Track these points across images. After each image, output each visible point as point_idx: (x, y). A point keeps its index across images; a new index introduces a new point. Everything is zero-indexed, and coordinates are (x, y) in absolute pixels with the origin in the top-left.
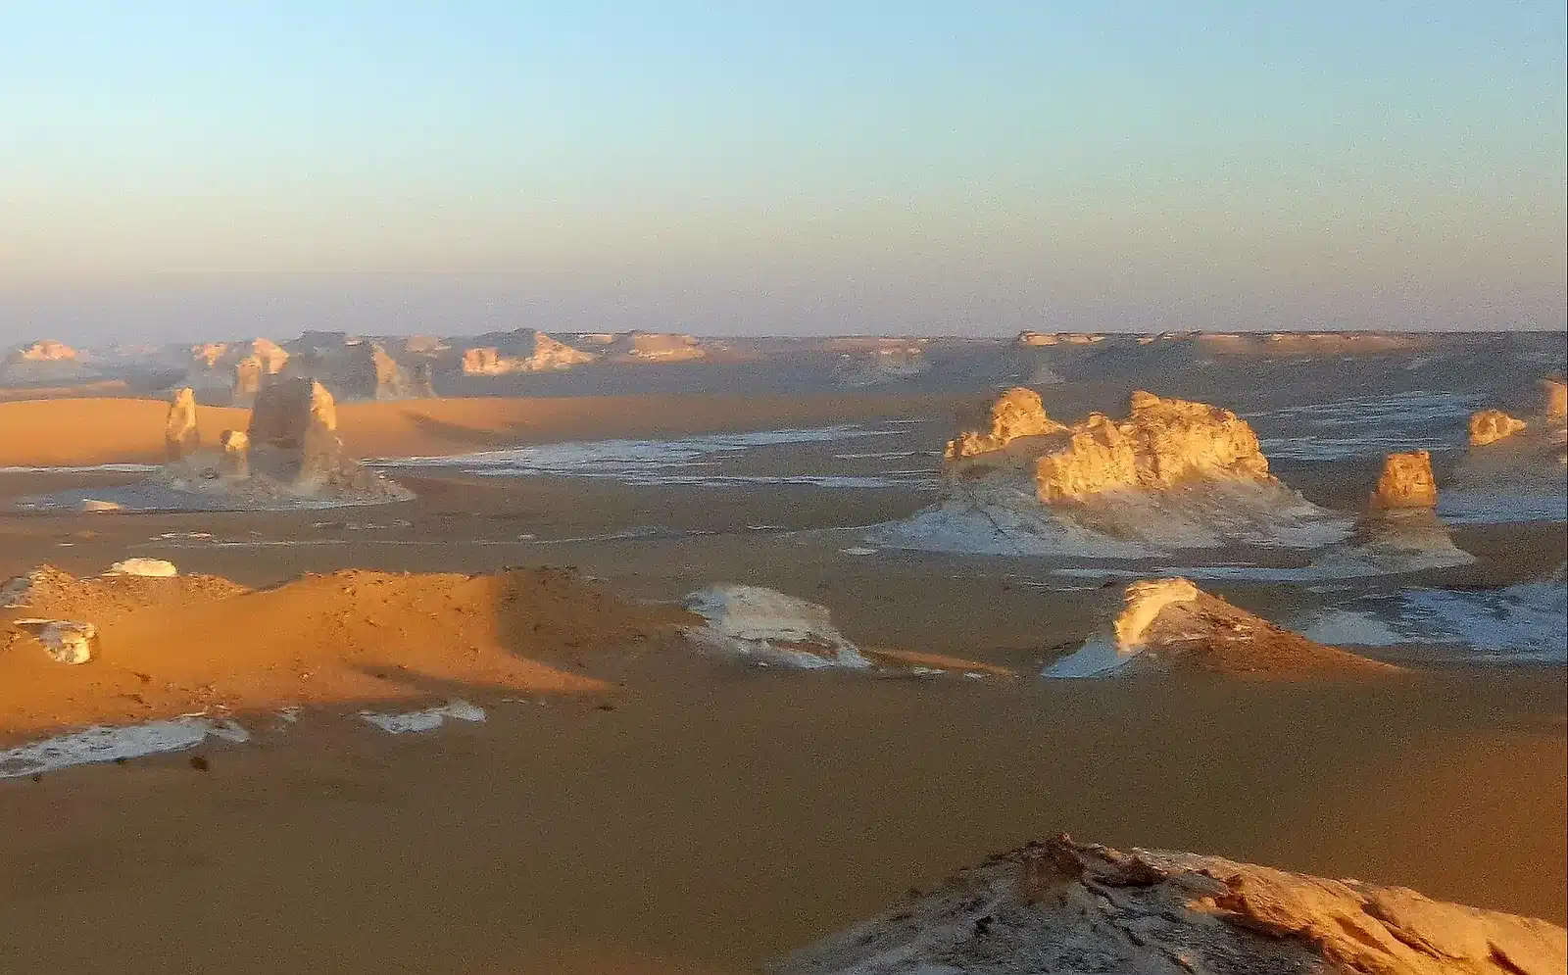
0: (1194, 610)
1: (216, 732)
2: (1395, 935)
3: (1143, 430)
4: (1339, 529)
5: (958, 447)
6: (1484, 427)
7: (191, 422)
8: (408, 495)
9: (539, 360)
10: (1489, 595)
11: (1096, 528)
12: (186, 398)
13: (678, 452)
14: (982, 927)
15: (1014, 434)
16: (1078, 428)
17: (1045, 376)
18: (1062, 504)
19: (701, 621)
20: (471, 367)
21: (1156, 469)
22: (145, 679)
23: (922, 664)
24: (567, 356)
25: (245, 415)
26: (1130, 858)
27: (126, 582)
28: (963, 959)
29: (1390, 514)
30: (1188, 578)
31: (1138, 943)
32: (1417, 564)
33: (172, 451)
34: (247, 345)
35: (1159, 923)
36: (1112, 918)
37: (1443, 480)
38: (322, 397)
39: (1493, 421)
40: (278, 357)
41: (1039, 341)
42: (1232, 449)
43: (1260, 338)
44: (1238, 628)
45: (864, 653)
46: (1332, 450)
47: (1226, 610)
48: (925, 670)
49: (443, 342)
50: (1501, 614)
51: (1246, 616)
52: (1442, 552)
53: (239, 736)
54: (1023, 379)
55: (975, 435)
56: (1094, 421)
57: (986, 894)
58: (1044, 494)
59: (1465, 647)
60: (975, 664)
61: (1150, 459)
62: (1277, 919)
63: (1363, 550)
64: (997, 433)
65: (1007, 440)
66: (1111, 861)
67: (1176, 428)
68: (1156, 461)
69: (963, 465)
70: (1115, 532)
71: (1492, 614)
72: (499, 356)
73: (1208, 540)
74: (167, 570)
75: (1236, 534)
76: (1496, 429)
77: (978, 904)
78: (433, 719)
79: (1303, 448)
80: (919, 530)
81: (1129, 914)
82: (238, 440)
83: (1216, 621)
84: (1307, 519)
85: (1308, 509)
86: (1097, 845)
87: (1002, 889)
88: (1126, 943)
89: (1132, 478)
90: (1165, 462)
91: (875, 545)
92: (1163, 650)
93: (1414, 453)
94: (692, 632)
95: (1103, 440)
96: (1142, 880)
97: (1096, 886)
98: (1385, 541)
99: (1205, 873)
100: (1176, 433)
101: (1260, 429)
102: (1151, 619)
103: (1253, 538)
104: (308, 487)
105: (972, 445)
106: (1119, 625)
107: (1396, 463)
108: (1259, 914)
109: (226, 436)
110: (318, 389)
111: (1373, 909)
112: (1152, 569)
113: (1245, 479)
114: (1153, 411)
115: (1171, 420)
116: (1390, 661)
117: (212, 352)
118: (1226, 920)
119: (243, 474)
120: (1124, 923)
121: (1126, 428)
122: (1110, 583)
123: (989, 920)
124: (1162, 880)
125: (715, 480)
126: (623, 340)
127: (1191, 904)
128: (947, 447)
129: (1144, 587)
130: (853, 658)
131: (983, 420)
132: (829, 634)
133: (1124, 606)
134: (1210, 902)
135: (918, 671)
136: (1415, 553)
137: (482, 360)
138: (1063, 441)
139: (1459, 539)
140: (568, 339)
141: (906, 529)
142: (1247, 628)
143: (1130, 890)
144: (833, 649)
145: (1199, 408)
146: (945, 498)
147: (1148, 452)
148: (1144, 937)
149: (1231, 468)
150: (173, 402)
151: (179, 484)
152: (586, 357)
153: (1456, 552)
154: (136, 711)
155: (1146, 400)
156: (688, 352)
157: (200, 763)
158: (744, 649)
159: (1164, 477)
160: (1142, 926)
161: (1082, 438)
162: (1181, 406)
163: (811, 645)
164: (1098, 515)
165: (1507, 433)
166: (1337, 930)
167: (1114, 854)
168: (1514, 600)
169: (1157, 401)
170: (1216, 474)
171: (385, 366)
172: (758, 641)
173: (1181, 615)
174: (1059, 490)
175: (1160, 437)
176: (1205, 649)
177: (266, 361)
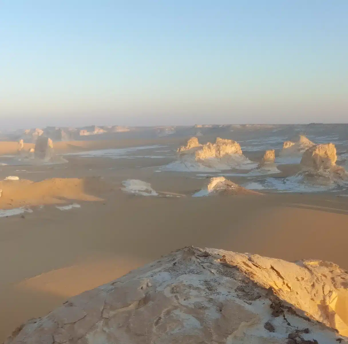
0: (224, 183)
1: (26, 211)
2: (254, 264)
3: (218, 146)
4: (255, 165)
5: (180, 150)
6: (286, 144)
7: (22, 146)
8: (67, 161)
9: (96, 132)
10: (283, 179)
11: (206, 166)
12: (22, 142)
13: (122, 151)
14: (174, 264)
15: (191, 147)
16: (204, 145)
17: (199, 134)
18: (200, 161)
19: (125, 187)
20: (81, 134)
21: (219, 153)
22: (12, 200)
23: (168, 194)
24: (101, 131)
25: (34, 145)
26: (204, 251)
27: (9, 181)
28: (170, 271)
29: (265, 163)
30: (224, 176)
31: (204, 268)
32: (269, 173)
33: (18, 153)
34: (34, 130)
35: (208, 264)
36: (200, 263)
37: (277, 155)
38: (50, 141)
39: (288, 143)
40: (41, 132)
41: (199, 126)
42: (235, 149)
43: (244, 126)
44: (232, 186)
45: (157, 193)
46: (255, 149)
47: (230, 183)
48: (169, 196)
49: (76, 128)
50: (284, 183)
51: (234, 184)
52: (275, 170)
53: (31, 211)
54: (194, 135)
55: (183, 147)
56: (208, 144)
57: (176, 258)
58: (196, 159)
59: (276, 190)
60: (179, 194)
61: (218, 152)
62: (231, 263)
63: (259, 170)
64: (188, 146)
65: (190, 148)
66: (201, 251)
67: (224, 145)
68: (220, 152)
69: (180, 153)
70: (210, 167)
71: (283, 183)
72: (88, 131)
73: (229, 168)
74: (17, 178)
75: (234, 167)
76: (289, 145)
77: (174, 259)
78: (70, 207)
79: (250, 149)
80: (170, 167)
81: (203, 262)
82: (32, 150)
83: (228, 185)
84: (249, 164)
85: (249, 162)
86: (198, 248)
87: (179, 256)
88: (202, 268)
89: (214, 155)
90: (221, 152)
91: (161, 170)
92: (217, 191)
93: (272, 150)
94: (123, 189)
95: (209, 147)
96: (206, 255)
97: (198, 257)
98: (263, 168)
99: (218, 254)
100: (224, 146)
101: (241, 145)
102: (215, 185)
103: (238, 168)
104: (47, 160)
105: (183, 149)
106: (208, 186)
107: (268, 152)
108: (228, 262)
109: (30, 149)
110: (49, 139)
111: (250, 260)
112: (216, 174)
113: (237, 155)
114: (220, 142)
115: (224, 143)
116: (261, 193)
117: (27, 131)
118: (221, 264)
119: (33, 158)
120: (202, 264)
121: (215, 145)
122: (207, 177)
123: (176, 263)
124: (210, 256)
125: (130, 157)
126: (113, 127)
127: (215, 260)
128: (177, 150)
129: (214, 178)
130: (154, 193)
131: (185, 144)
132: (150, 189)
133: (209, 182)
134: (219, 260)
135: (167, 196)
136: (269, 170)
137: (84, 132)
138: (201, 148)
139: (278, 167)
140: (102, 128)
141: (167, 166)
142: (234, 186)
143: (204, 257)
144: (150, 192)
145: (230, 141)
146: (176, 160)
147: (218, 150)
148: (206, 267)
149: (235, 153)
150: (19, 143)
151: (20, 160)
152: (105, 131)
153: (277, 170)
154: (10, 206)
155: (219, 139)
156: (126, 130)
157: (23, 217)
158: (133, 192)
159: (221, 156)
160: (205, 265)
161: (206, 147)
162: (226, 141)
163: (147, 191)
164: (207, 163)
165: (291, 146)
166: (243, 265)
167: (201, 250)
168: (288, 180)
169: (221, 139)
170: (232, 155)
171: (63, 134)
172: (136, 190)
173: (221, 184)
174: (199, 158)
175: (221, 147)
176: (225, 190)
177: (38, 133)
